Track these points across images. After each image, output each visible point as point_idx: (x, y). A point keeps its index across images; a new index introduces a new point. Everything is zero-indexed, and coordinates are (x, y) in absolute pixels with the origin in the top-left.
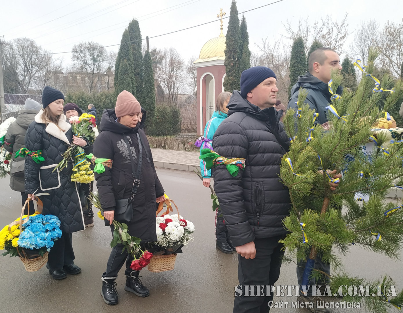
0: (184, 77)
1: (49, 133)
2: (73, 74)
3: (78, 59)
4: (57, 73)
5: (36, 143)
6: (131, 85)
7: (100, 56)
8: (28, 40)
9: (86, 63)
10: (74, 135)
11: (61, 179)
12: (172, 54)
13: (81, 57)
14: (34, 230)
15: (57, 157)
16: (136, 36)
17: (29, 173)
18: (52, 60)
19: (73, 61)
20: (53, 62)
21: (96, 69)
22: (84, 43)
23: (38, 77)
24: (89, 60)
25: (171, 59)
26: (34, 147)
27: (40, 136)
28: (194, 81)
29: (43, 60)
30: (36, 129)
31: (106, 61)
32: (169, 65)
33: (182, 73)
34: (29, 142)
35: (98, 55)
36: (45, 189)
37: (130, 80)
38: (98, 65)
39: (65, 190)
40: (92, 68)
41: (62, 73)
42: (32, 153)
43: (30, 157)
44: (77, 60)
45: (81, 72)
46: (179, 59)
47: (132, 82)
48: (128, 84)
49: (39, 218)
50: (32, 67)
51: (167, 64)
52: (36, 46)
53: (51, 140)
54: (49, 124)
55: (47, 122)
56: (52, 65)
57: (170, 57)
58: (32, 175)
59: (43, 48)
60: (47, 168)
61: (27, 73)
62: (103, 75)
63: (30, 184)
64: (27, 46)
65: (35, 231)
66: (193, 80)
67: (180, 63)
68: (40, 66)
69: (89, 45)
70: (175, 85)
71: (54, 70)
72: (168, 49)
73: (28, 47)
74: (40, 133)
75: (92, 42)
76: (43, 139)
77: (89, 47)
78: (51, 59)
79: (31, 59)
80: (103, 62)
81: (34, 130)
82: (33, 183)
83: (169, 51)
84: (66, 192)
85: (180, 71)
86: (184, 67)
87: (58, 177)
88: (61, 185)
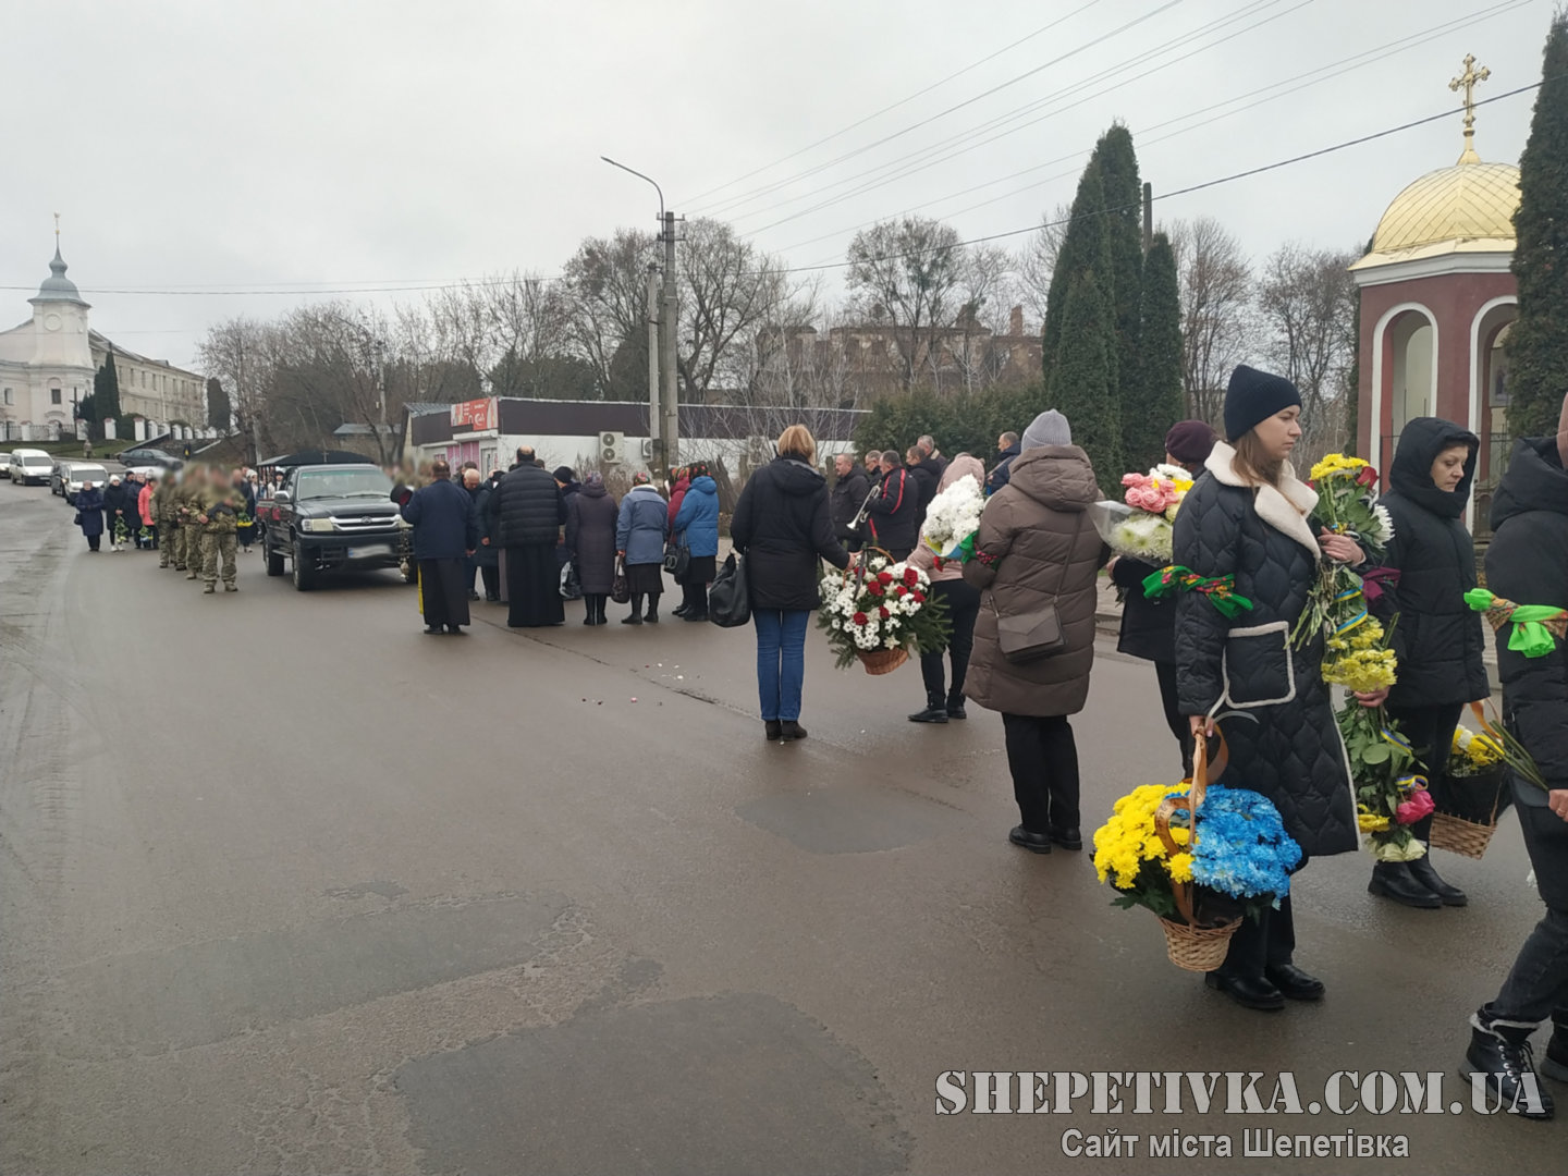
0: (1250, 325)
1: (1266, 518)
2: (848, 333)
3: (867, 278)
4: (797, 329)
5: (1223, 551)
6: (1106, 363)
7: (943, 266)
8: (711, 225)
9: (893, 294)
10: (1323, 528)
11: (1295, 673)
12: (1202, 243)
13: (878, 273)
14: (1231, 834)
15: (1286, 601)
16: (1123, 186)
17: (1198, 649)
18: (787, 288)
19: (852, 287)
20: (787, 295)
21: (926, 311)
22: (889, 222)
23: (740, 348)
24: (905, 281)
25: (1201, 261)
26: (1215, 563)
27: (1237, 529)
28: (1288, 340)
29: (758, 289)
30: (1221, 506)
31: (963, 280)
32: (1190, 282)
33: (1239, 312)
34: (1198, 546)
35: (934, 264)
36: (1241, 702)
37: (1104, 343)
38: (932, 299)
39: (1306, 710)
40: (914, 310)
41: (813, 331)
42: (1213, 582)
43: (1201, 595)
44: (865, 284)
45: (876, 323)
46: (1230, 258)
47: (1108, 352)
48: (1095, 358)
49: (1223, 796)
50: (723, 315)
51: (1185, 282)
52: (735, 243)
53: (1268, 542)
54: (1261, 490)
55: (1256, 484)
56: (784, 305)
57: (1194, 256)
58: (1208, 653)
59: (757, 250)
60: (1251, 634)
61: (706, 335)
62: (949, 332)
63: (1203, 685)
64: (707, 245)
65: (1233, 838)
66: (1287, 335)
67: (1234, 274)
68: (747, 310)
69: (905, 230)
70: (1213, 354)
71: (791, 322)
72: (1190, 225)
73: (711, 246)
74: (1236, 519)
75: (915, 218)
76: (1244, 537)
77: (904, 238)
78: (781, 284)
79: (719, 287)
80: (950, 285)
81: (1216, 508)
82: (1210, 682)
83: (1191, 230)
84: (1308, 717)
85: (1231, 304)
86: (1249, 287)
87: (1286, 665)
88: (1297, 694)
